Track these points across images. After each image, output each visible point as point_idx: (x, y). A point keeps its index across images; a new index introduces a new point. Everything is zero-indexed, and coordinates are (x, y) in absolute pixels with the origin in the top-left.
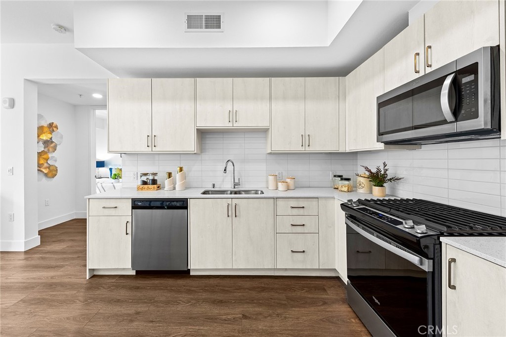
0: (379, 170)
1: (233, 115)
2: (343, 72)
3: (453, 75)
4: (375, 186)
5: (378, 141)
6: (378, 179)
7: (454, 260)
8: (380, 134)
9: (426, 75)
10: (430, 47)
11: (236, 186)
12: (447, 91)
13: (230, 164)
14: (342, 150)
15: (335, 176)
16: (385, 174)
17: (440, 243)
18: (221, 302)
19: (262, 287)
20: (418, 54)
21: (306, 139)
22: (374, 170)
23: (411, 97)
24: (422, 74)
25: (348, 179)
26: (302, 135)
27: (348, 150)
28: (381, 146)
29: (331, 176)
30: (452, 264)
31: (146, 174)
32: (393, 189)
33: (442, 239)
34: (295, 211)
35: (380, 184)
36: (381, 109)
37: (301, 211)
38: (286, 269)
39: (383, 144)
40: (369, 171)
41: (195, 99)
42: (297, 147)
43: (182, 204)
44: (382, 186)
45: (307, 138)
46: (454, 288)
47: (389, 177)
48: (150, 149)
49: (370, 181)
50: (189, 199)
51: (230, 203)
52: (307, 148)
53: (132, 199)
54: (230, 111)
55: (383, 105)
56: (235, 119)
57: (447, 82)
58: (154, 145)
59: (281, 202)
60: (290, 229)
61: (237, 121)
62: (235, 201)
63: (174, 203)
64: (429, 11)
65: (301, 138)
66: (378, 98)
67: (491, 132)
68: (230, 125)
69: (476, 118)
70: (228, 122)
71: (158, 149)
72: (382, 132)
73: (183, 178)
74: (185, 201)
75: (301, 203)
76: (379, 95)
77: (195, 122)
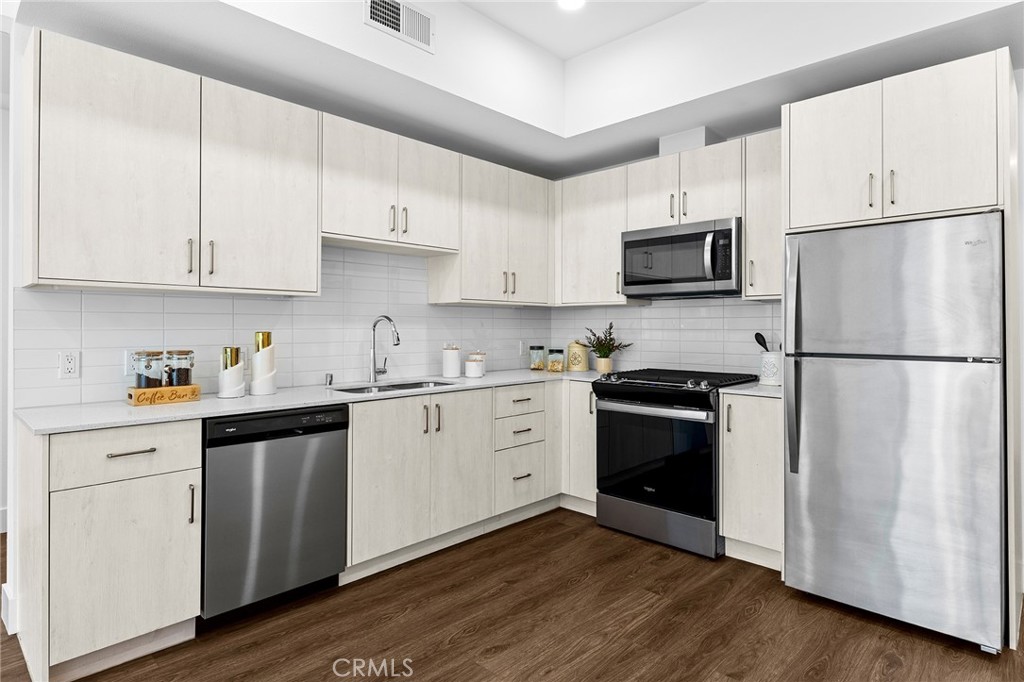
2: (552, 172)
3: (713, 234)
4: (600, 357)
7: (730, 406)
8: (627, 283)
9: (681, 226)
10: (686, 194)
11: (377, 378)
12: (710, 248)
15: (532, 348)
17: (719, 394)
18: (453, 587)
19: (490, 550)
20: (673, 195)
23: (670, 245)
25: (560, 351)
27: (559, 303)
28: (622, 300)
30: (730, 409)
33: (720, 390)
34: (519, 407)
36: (628, 250)
37: (525, 407)
38: (499, 516)
39: (626, 297)
40: (594, 335)
42: (497, 294)
44: (609, 358)
45: (511, 278)
46: (730, 430)
47: (617, 344)
48: (194, 279)
50: (350, 405)
51: (427, 404)
52: (512, 297)
53: (204, 420)
54: (393, 207)
55: (634, 245)
56: (401, 227)
57: (709, 239)
58: (210, 269)
59: (501, 394)
60: (512, 440)
61: (405, 232)
62: (436, 399)
63: (320, 418)
64: (686, 153)
65: (503, 277)
66: (624, 234)
67: (736, 293)
68: (393, 237)
69: (730, 278)
70: (388, 230)
71: (219, 281)
72: (629, 281)
73: (272, 362)
74: (342, 409)
75: (525, 393)
76: (625, 231)
77: (320, 222)
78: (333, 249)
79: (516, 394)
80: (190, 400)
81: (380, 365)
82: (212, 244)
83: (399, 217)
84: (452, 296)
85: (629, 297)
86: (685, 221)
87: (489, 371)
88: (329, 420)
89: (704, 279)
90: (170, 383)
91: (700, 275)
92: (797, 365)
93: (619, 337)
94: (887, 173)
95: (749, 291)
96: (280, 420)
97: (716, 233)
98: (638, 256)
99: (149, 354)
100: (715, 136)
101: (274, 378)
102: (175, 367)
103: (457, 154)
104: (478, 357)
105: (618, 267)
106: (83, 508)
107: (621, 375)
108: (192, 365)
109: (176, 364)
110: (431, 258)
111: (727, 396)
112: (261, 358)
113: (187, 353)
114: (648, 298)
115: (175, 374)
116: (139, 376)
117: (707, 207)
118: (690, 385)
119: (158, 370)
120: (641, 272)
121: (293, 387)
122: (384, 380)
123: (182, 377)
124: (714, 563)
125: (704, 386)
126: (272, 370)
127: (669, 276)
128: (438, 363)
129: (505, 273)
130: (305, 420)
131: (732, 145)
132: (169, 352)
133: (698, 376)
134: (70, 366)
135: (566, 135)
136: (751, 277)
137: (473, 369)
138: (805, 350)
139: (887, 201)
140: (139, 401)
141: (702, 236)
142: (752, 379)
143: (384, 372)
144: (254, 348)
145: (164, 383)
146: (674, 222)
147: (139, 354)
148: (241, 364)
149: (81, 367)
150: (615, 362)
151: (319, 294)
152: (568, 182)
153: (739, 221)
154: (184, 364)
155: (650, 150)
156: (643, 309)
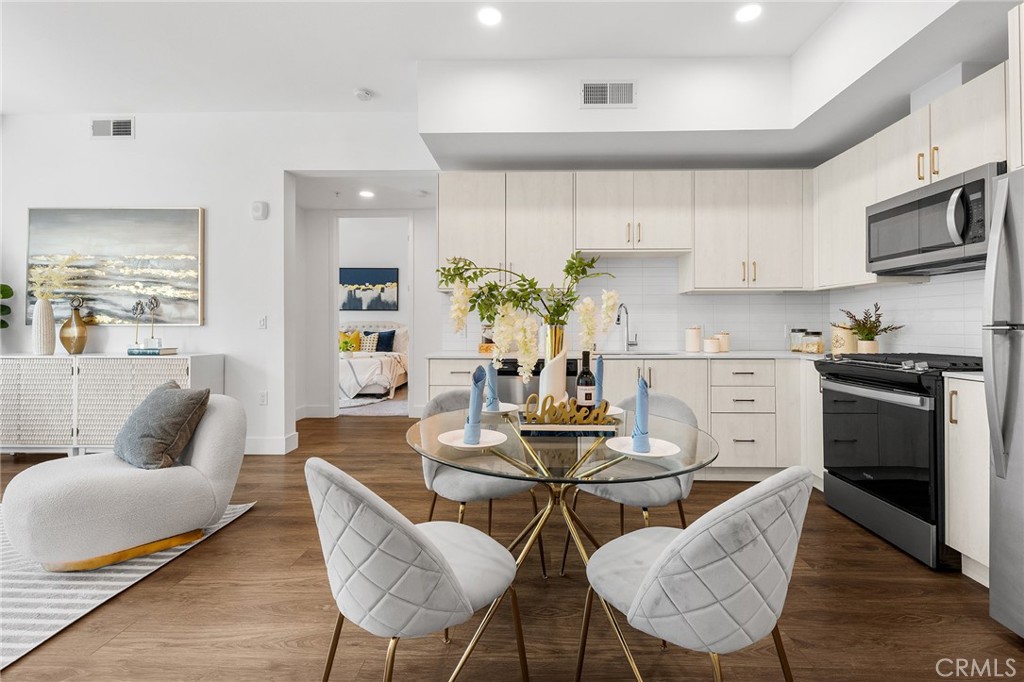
0: (867, 316)
1: (634, 231)
3: (960, 189)
4: (862, 340)
5: (868, 271)
6: (867, 329)
7: (955, 393)
9: (932, 185)
10: (936, 149)
12: (954, 207)
13: (623, 309)
14: (806, 287)
15: (793, 331)
16: (878, 320)
17: (943, 378)
20: (922, 155)
21: (750, 268)
22: (860, 317)
23: (917, 211)
24: (926, 182)
25: (818, 334)
26: (744, 264)
27: (817, 287)
28: (873, 278)
29: (786, 330)
30: (954, 396)
31: (488, 327)
32: (889, 344)
33: (944, 374)
34: (740, 379)
35: (869, 336)
36: (872, 225)
37: (749, 379)
38: (725, 469)
39: (875, 274)
40: (852, 317)
41: (574, 205)
42: (734, 282)
44: (872, 339)
45: (752, 267)
46: (956, 422)
47: (882, 327)
49: (854, 333)
51: (641, 366)
52: (752, 284)
54: (628, 225)
55: (876, 218)
57: (955, 195)
59: (717, 366)
60: (729, 406)
61: (639, 240)
62: (649, 364)
64: (936, 101)
65: (742, 267)
66: (868, 209)
68: (630, 246)
69: (976, 241)
70: (626, 241)
72: (874, 257)
75: (748, 367)
76: (868, 204)
77: (574, 242)
79: (739, 367)
81: (632, 339)
84: (689, 288)
85: (880, 273)
86: (936, 179)
89: (952, 245)
91: (945, 241)
97: (963, 188)
103: (691, 172)
110: (673, 259)
111: (953, 382)
116: (483, 337)
117: (958, 160)
124: (931, 573)
135: (793, 125)
140: (481, 350)
141: (947, 195)
143: (635, 344)
146: (923, 183)
155: (900, 110)
156: (920, 287)
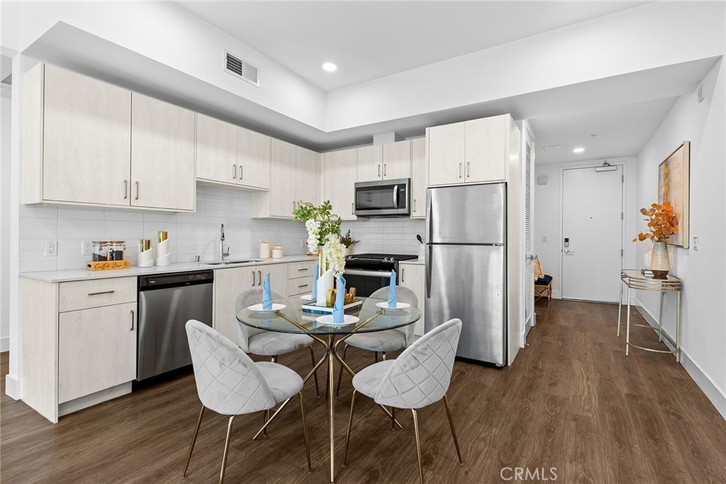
3: (397, 185)
5: (355, 214)
7: (404, 269)
8: (357, 209)
9: (383, 181)
10: (386, 165)
11: (225, 258)
12: (395, 193)
20: (379, 165)
21: (296, 205)
28: (355, 218)
31: (103, 243)
33: (399, 262)
36: (357, 192)
37: (305, 273)
43: (206, 277)
46: (403, 281)
47: (352, 241)
48: (127, 202)
50: (214, 271)
51: (253, 270)
53: (139, 277)
54: (234, 165)
55: (360, 189)
56: (239, 176)
57: (396, 188)
58: (136, 196)
59: (292, 266)
60: (298, 291)
61: (241, 179)
62: (259, 268)
63: (198, 277)
64: (385, 144)
65: (293, 204)
66: (356, 184)
67: (408, 215)
68: (234, 181)
69: (405, 208)
70: (232, 178)
71: (141, 203)
72: (358, 208)
73: (168, 249)
74: (210, 272)
75: (304, 266)
76: (356, 182)
77: (195, 173)
78: (203, 187)
79: (300, 266)
80: (124, 268)
81: (225, 252)
82: (137, 183)
83: (237, 170)
84: (265, 213)
85: (358, 216)
86: (385, 178)
87: (284, 255)
88: (203, 278)
89: (393, 208)
90: (112, 259)
91: (391, 206)
92: (431, 249)
93: (353, 237)
94: (466, 163)
95: (413, 215)
96: (178, 277)
97: (399, 185)
98: (364, 195)
99: (101, 243)
100: (399, 137)
101: (169, 257)
102: (115, 250)
103: (269, 137)
104: (279, 247)
105: (353, 201)
106: (76, 322)
107: (353, 256)
108: (125, 249)
109: (116, 248)
110: (253, 193)
111: (403, 265)
112: (162, 246)
113: (122, 242)
114: (368, 217)
115: (114, 254)
116: (94, 255)
117: (395, 173)
118: (386, 260)
119: (106, 251)
120: (365, 203)
121: (176, 263)
122: (228, 259)
123: (118, 256)
125: (392, 260)
126: (168, 252)
127: (380, 206)
128: (257, 251)
129: (294, 202)
130: (191, 278)
131: (406, 143)
132: (111, 242)
133: (389, 256)
134: (51, 249)
135: (327, 131)
136: (415, 208)
137: (277, 255)
138: (434, 242)
139: (466, 176)
140: (96, 268)
141: (392, 187)
142: (416, 257)
143: (227, 255)
144: (158, 241)
145: (108, 259)
146: (380, 179)
147: (94, 242)
148: (151, 249)
149: (57, 250)
150: (351, 250)
151: (194, 212)
152: (328, 154)
153: (409, 179)
154: (120, 248)
155: (369, 141)
156: (365, 223)
